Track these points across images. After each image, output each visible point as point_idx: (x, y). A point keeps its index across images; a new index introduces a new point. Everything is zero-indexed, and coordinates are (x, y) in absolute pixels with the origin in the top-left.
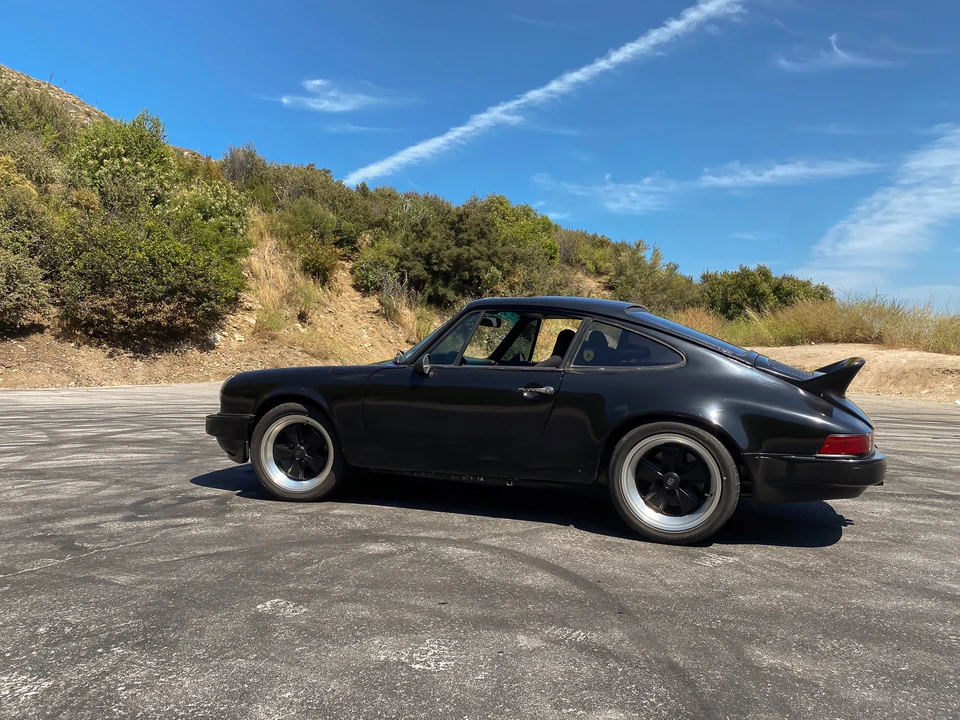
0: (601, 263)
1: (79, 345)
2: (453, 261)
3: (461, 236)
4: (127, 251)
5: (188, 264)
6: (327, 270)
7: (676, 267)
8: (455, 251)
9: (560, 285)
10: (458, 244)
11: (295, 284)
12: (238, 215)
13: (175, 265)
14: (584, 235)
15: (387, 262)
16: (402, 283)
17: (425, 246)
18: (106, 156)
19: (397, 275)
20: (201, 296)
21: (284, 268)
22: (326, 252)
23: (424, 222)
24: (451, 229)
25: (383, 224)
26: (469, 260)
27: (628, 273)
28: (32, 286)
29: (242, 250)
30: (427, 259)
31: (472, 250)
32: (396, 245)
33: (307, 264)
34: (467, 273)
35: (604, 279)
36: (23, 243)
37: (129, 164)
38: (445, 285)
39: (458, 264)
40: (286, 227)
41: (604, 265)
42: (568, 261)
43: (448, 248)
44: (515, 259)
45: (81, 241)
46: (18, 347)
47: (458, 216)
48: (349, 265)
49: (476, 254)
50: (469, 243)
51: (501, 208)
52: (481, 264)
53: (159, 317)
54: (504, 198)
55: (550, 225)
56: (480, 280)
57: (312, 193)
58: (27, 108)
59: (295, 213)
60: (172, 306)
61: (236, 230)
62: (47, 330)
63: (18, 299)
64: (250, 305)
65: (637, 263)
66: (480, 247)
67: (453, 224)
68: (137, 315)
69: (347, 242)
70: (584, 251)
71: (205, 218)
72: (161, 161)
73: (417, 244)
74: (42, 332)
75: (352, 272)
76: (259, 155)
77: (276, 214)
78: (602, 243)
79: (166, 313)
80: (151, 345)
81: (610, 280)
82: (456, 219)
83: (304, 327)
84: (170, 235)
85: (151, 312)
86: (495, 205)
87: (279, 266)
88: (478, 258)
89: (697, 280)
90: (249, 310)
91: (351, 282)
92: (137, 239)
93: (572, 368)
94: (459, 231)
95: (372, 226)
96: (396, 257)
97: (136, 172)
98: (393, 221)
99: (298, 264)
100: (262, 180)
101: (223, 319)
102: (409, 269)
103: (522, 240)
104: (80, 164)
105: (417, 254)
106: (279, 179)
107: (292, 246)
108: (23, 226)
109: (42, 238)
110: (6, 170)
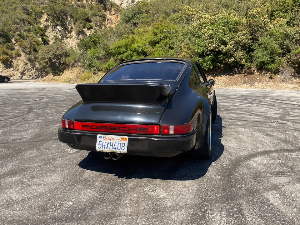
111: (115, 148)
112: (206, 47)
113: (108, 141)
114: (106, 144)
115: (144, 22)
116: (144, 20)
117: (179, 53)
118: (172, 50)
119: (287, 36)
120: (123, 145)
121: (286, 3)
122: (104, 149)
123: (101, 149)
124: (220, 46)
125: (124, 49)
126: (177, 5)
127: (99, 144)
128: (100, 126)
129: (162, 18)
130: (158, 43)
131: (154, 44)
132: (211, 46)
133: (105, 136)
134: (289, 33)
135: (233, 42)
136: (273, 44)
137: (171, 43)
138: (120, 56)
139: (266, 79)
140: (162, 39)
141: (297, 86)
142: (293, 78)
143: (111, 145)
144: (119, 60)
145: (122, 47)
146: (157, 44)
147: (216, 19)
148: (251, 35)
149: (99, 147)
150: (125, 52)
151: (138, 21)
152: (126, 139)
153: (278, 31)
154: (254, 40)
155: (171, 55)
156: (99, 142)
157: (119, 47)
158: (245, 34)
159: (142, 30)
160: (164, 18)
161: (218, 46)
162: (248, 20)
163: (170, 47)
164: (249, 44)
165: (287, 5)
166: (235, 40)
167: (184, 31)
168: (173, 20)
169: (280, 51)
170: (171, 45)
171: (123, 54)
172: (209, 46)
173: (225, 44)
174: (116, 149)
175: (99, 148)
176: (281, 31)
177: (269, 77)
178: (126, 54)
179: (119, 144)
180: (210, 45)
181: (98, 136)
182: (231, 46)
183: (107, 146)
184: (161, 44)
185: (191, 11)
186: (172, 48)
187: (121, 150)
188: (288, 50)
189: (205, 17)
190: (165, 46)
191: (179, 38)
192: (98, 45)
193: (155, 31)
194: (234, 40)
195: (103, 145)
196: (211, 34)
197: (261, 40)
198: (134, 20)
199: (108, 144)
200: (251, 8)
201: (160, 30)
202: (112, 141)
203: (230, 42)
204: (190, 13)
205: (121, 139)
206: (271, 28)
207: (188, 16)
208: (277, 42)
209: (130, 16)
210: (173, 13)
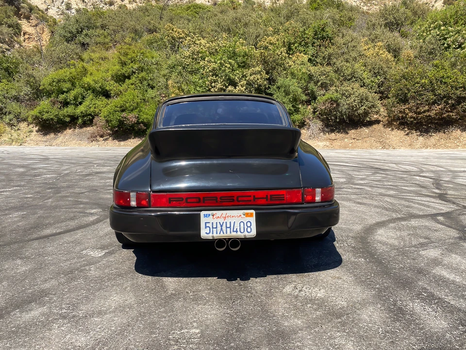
4: (418, 80)
5: (454, 82)
13: (445, 83)
18: (433, 28)
28: (372, 102)
36: (375, 82)
46: (365, 130)
53: (432, 114)
60: (440, 107)
62: (381, 123)
63: (365, 109)
68: (420, 113)
74: (378, 123)
79: (436, 111)
85: (428, 111)
108: (376, 75)
109: (385, 78)
110: (379, 49)
111: (235, 230)
112: (207, 87)
113: (221, 221)
114: (219, 226)
115: (99, 43)
116: (98, 40)
117: (163, 95)
118: (152, 89)
119: (311, 77)
120: (249, 224)
121: (305, 34)
122: (217, 234)
123: (211, 235)
124: (227, 87)
125: (68, 85)
126: (152, 22)
127: (206, 227)
128: (204, 198)
129: (130, 39)
130: (129, 78)
131: (121, 78)
132: (215, 87)
133: (214, 212)
134: (314, 74)
135: (245, 82)
136: (295, 87)
137: (150, 79)
138: (62, 97)
140: (135, 73)
141: (328, 143)
142: (322, 134)
143: (228, 226)
144: (61, 103)
145: (64, 81)
146: (127, 80)
147: (217, 48)
148: (267, 73)
149: (208, 232)
150: (71, 90)
151: (87, 40)
152: (251, 215)
153: (300, 70)
154: (271, 81)
155: (152, 98)
156: (206, 223)
157: (59, 81)
158: (259, 72)
159: (97, 55)
160: (133, 39)
161: (224, 87)
162: (262, 53)
163: (149, 85)
164: (265, 85)
165: (307, 37)
166: (247, 79)
167: (169, 62)
168: (150, 43)
169: (304, 98)
170: (151, 83)
171: (67, 92)
172: (211, 86)
173: (234, 84)
174: (237, 231)
175: (206, 233)
176: (304, 70)
178: (73, 93)
179: (242, 224)
180: (213, 84)
181: (203, 213)
182: (242, 87)
183: (222, 229)
184: (133, 79)
185: (176, 33)
186: (153, 88)
187: (246, 233)
188: (313, 97)
189: (201, 43)
190: (141, 83)
191: (162, 73)
192: (16, 76)
193: (123, 58)
194: (245, 80)
195: (213, 228)
196: (214, 69)
197: (280, 81)
198: (81, 38)
199: (221, 226)
200: (261, 37)
201: (131, 58)
202: (228, 220)
203: (240, 81)
204: (176, 35)
205: (243, 216)
206: (290, 66)
207: (173, 39)
208: (300, 85)
209: (74, 31)
210: (146, 33)
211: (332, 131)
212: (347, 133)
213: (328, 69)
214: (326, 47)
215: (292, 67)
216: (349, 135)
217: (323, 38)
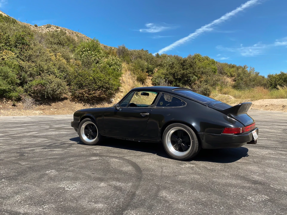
0: (232, 73)
1: (76, 103)
2: (181, 75)
3: (184, 67)
4: (88, 77)
5: (104, 80)
6: (144, 79)
7: (258, 73)
8: (182, 72)
9: (217, 80)
10: (183, 70)
11: (135, 84)
12: (119, 65)
13: (100, 80)
14: (226, 64)
15: (161, 76)
16: (166, 82)
17: (173, 71)
18: (84, 51)
19: (164, 80)
20: (108, 89)
21: (132, 80)
22: (144, 74)
23: (173, 64)
24: (181, 65)
25: (161, 65)
26: (187, 74)
27: (241, 76)
28: (64, 87)
29: (120, 75)
30: (174, 75)
31: (187, 71)
32: (164, 71)
33: (138, 78)
34: (186, 78)
35: (233, 78)
36: (62, 76)
37: (90, 53)
38: (179, 82)
39: (183, 76)
40: (133, 68)
41: (233, 74)
42: (221, 73)
43: (180, 71)
44: (202, 73)
45: (76, 75)
46: (61, 104)
47: (183, 61)
48: (151, 78)
49: (189, 72)
50: (187, 69)
51: (199, 57)
52: (191, 75)
53: (96, 95)
54: (200, 54)
55: (214, 62)
56: (190, 80)
57: (141, 57)
58: (66, 40)
59: (135, 64)
60: (100, 92)
61: (118, 70)
62: (68, 99)
63: (60, 91)
64: (122, 90)
65: (244, 72)
66: (190, 70)
67: (182, 63)
68: (90, 94)
69: (150, 71)
70: (226, 69)
71: (110, 67)
72: (99, 52)
73: (171, 70)
74: (67, 99)
75: (152, 80)
76: (126, 48)
77: (131, 64)
78: (233, 67)
79: (98, 93)
80: (95, 102)
81: (235, 78)
82: (183, 62)
83: (137, 97)
84: (99, 72)
85: (94, 93)
86: (197, 57)
87: (130, 79)
88: (190, 73)
89: (266, 77)
90: (122, 92)
91: (151, 83)
92: (91, 73)
93: (155, 107)
94: (183, 66)
95: (157, 66)
96: (164, 74)
97: (92, 55)
98: (164, 64)
99: (136, 78)
100: (127, 54)
101: (115, 95)
102: (168, 78)
103: (205, 67)
104: (78, 54)
105: (171, 74)
106: (132, 54)
107: (134, 73)
108: (62, 71)
109: (67, 74)
110: (59, 57)
119: (21, 68)
134: (24, 66)
136: (13, 75)
139: (10, 106)
141: (41, 112)
142: (34, 106)
143: (255, 136)
169: (18, 81)
177: (13, 104)
181: (252, 132)
188: (24, 81)
206: (4, 59)
211: (41, 104)
212: (51, 105)
213: (33, 64)
214: (26, 50)
215: (6, 59)
216: (52, 106)
217: (23, 44)
